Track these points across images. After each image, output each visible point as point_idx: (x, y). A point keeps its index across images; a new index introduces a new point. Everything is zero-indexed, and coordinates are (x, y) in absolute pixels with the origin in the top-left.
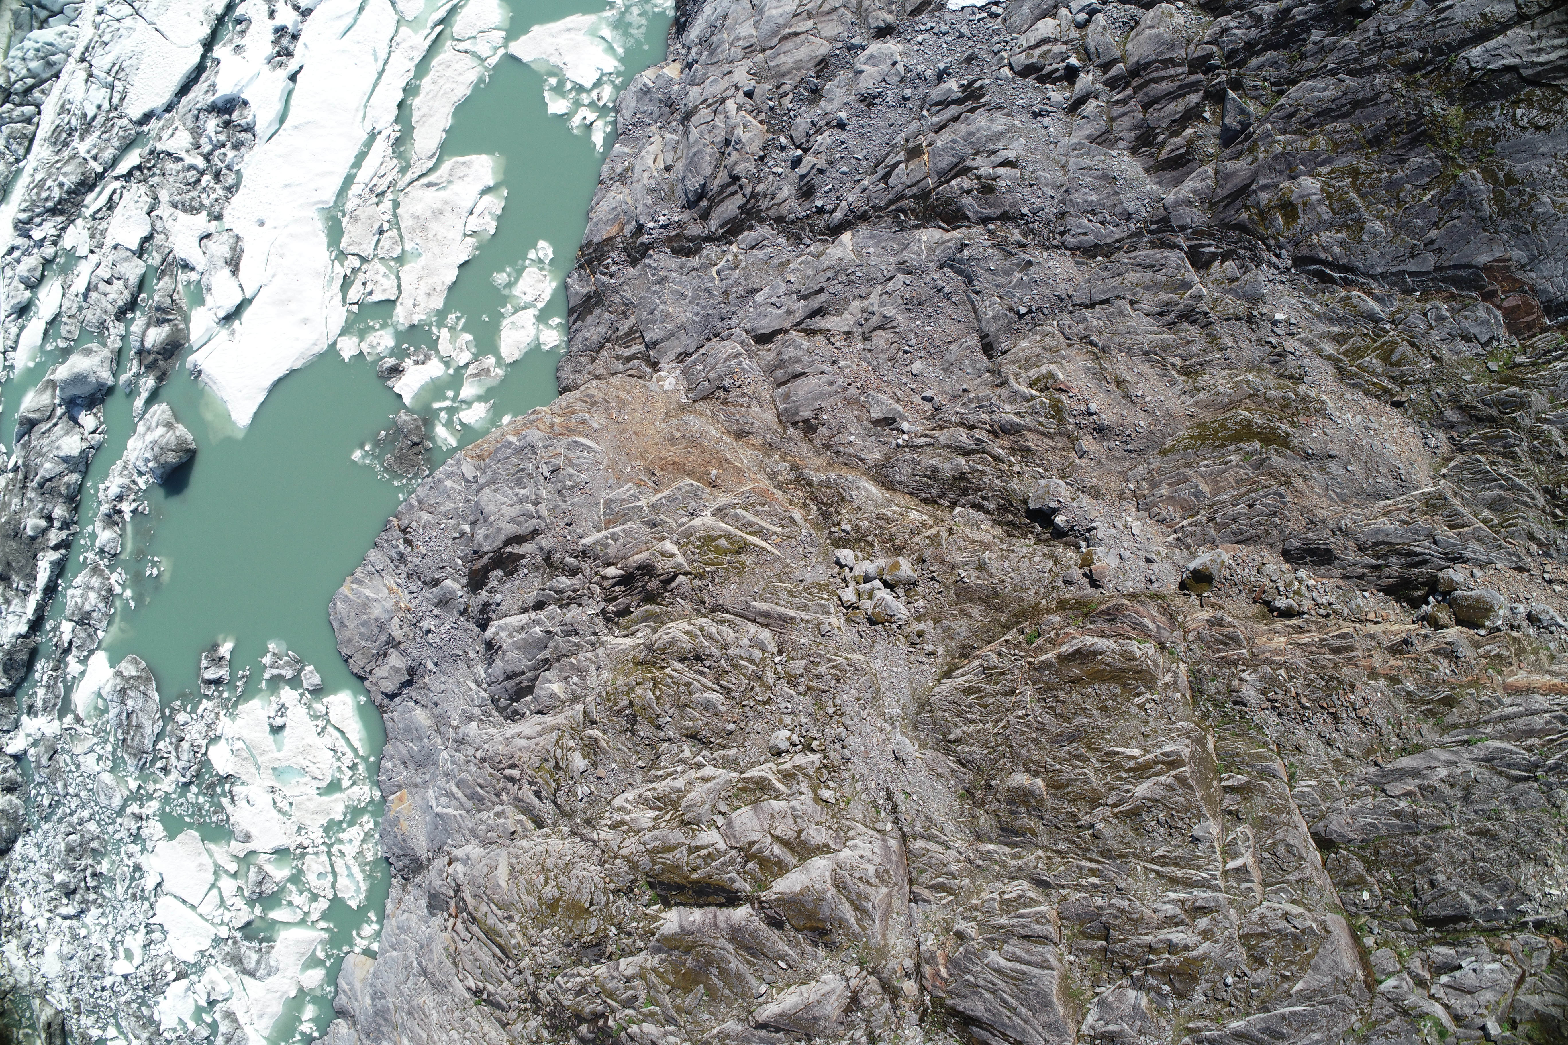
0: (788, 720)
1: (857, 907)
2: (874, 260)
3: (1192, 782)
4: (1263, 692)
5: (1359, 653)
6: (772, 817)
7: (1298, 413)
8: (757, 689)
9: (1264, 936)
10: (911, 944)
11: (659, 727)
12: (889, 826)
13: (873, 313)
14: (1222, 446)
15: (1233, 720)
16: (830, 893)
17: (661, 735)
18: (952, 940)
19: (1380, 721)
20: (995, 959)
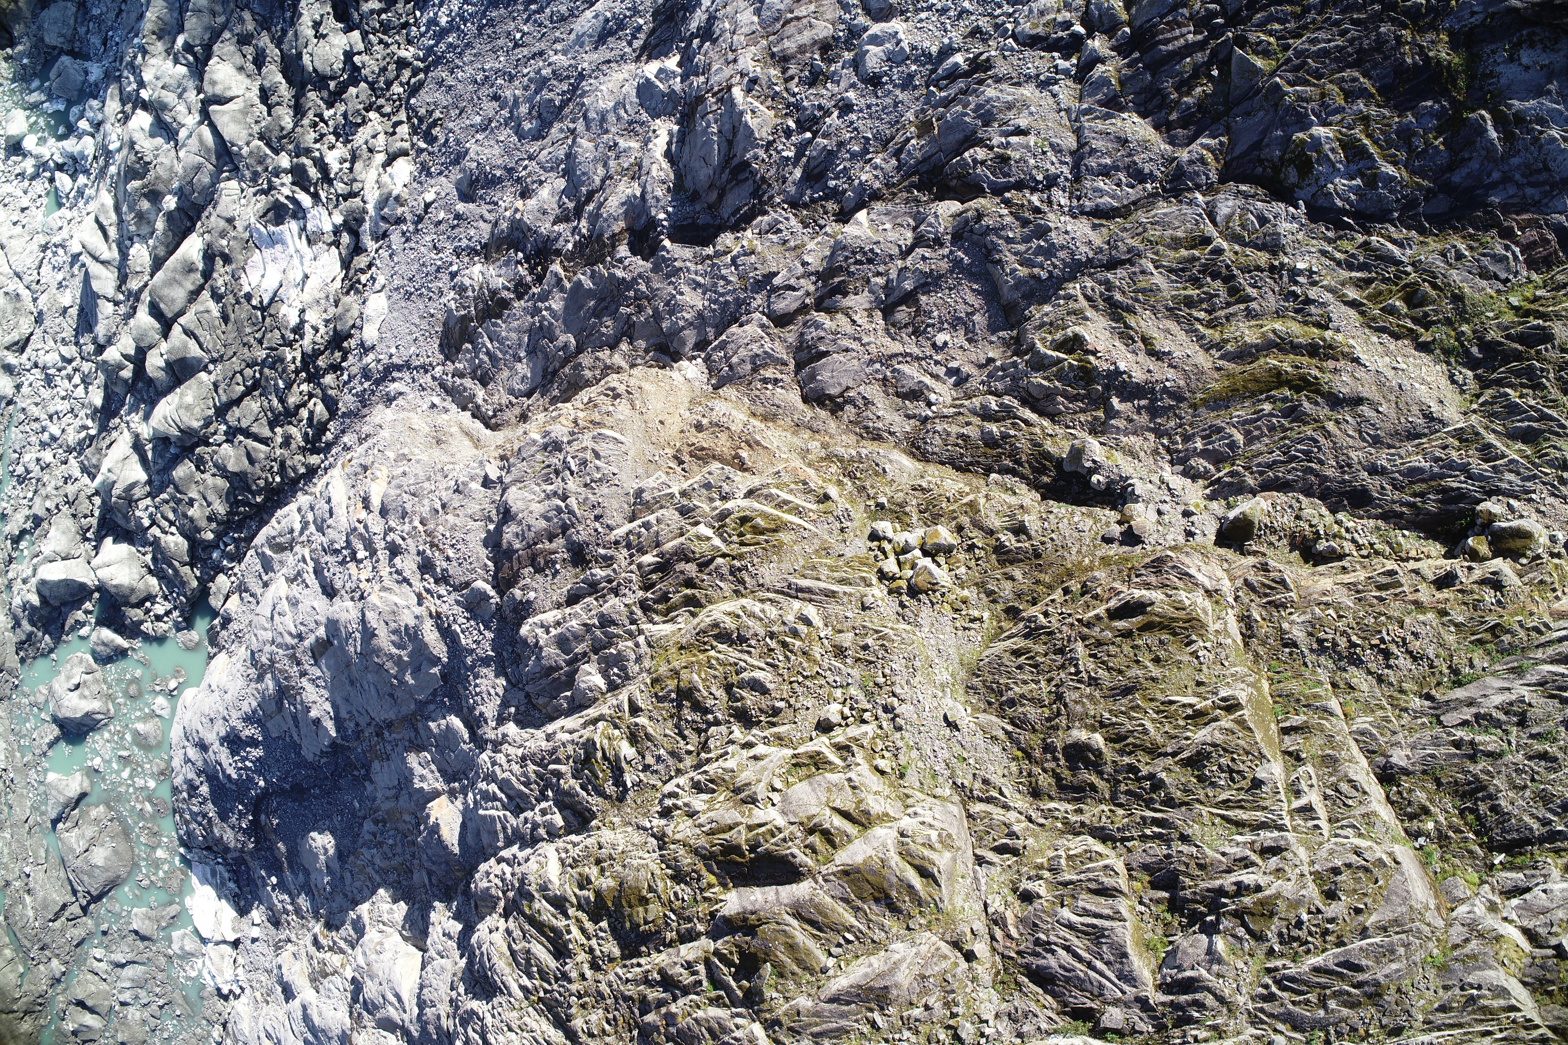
0: (838, 693)
2: (891, 236)
3: (1252, 726)
4: (1313, 633)
5: (1405, 588)
6: (829, 790)
7: (1327, 357)
8: (805, 665)
9: (1336, 871)
10: (979, 906)
11: (706, 710)
12: (948, 792)
14: (1252, 396)
15: (1285, 662)
16: (895, 860)
17: (709, 717)
18: (1019, 900)
19: (1431, 655)
20: (1064, 915)
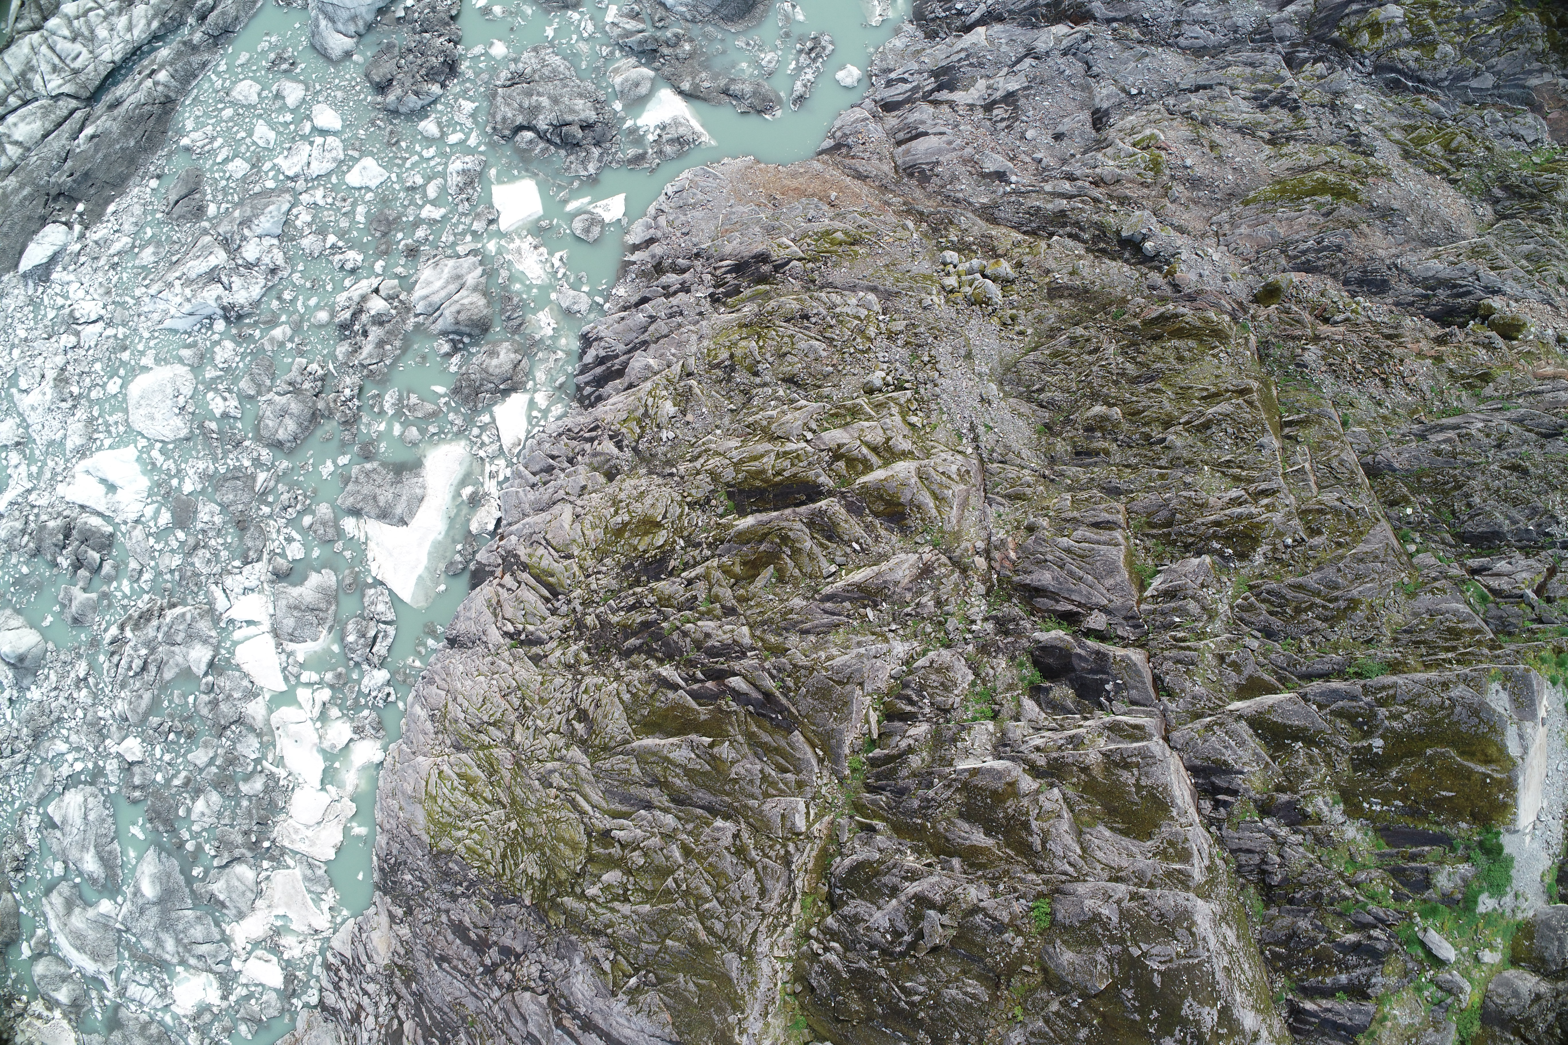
0: (885, 366)
1: (936, 497)
2: (1004, 48)
3: (1259, 406)
4: (1324, 358)
5: (1409, 339)
7: (1367, 176)
8: (859, 340)
9: (1321, 512)
10: (983, 533)
11: (756, 374)
12: (970, 450)
13: (997, 90)
14: (1298, 198)
15: (1295, 379)
16: (914, 480)
17: (758, 380)
18: (1022, 532)
19: (1425, 388)
20: (1065, 541)
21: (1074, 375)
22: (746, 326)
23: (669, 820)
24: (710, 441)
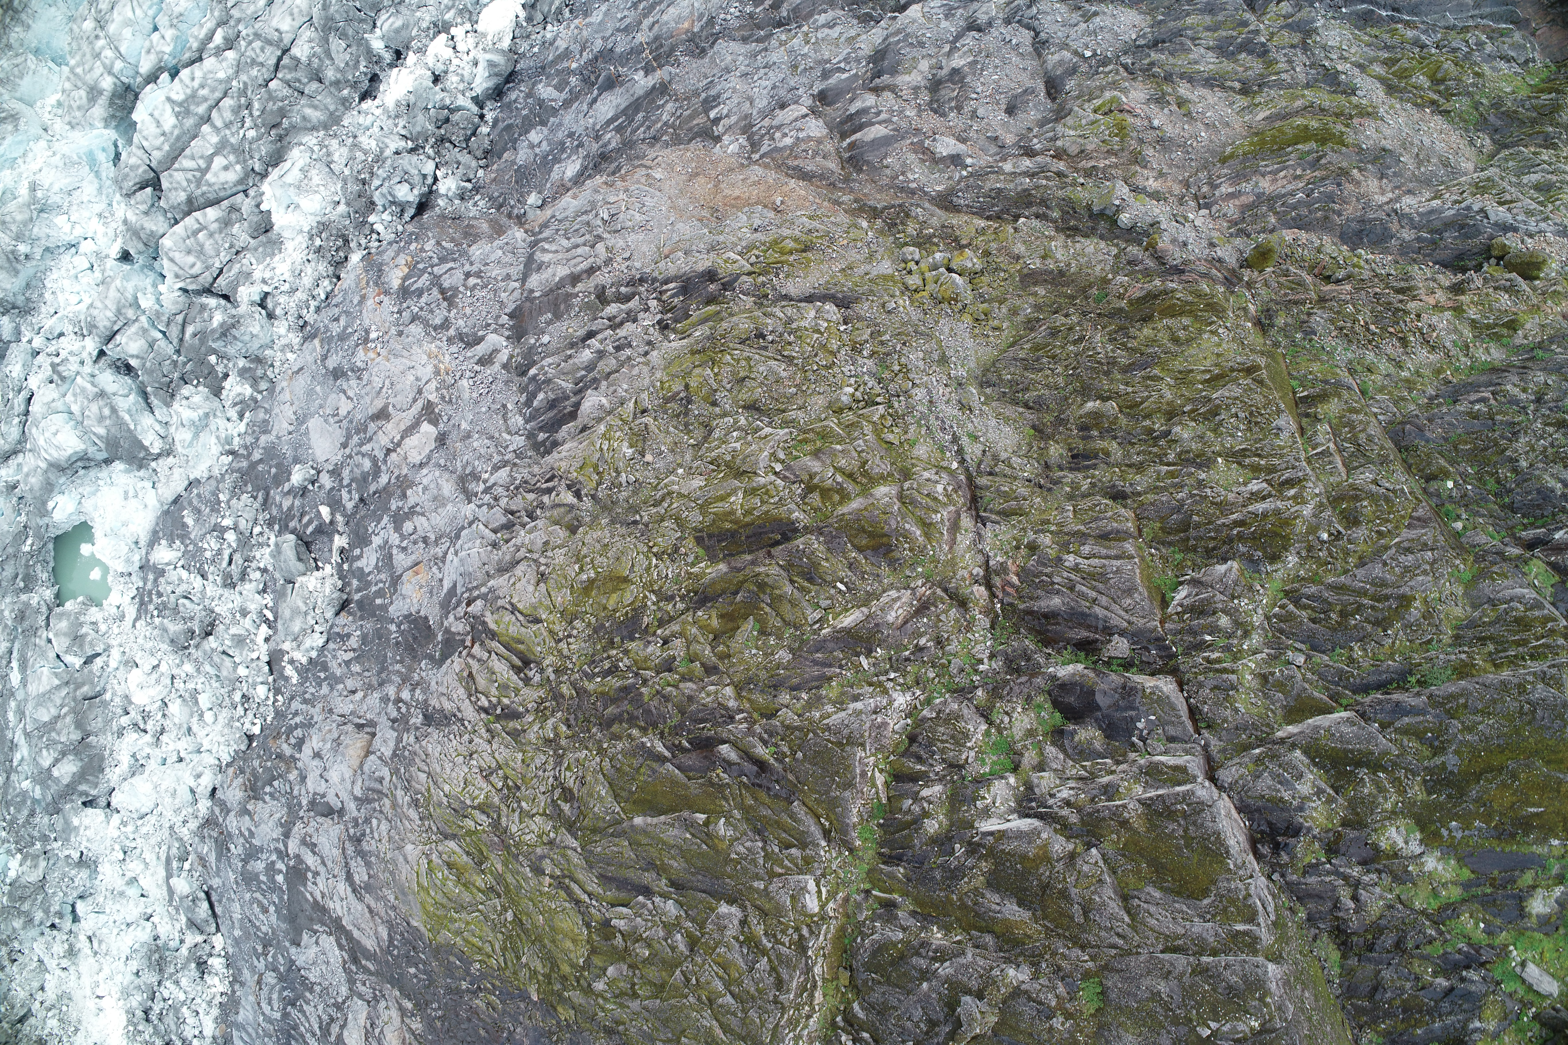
0: (852, 380)
1: (923, 523)
2: (944, 24)
3: (1269, 383)
5: (1422, 291)
6: (835, 455)
10: (980, 558)
11: (714, 404)
12: (955, 465)
13: (941, 68)
16: (896, 506)
17: (717, 410)
18: (1023, 551)
19: (1448, 344)
20: (1070, 560)
21: (1060, 370)
22: (699, 352)
23: (671, 908)
24: (673, 483)
